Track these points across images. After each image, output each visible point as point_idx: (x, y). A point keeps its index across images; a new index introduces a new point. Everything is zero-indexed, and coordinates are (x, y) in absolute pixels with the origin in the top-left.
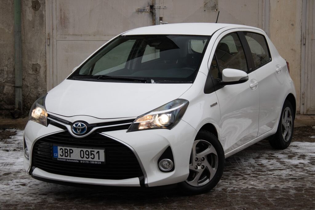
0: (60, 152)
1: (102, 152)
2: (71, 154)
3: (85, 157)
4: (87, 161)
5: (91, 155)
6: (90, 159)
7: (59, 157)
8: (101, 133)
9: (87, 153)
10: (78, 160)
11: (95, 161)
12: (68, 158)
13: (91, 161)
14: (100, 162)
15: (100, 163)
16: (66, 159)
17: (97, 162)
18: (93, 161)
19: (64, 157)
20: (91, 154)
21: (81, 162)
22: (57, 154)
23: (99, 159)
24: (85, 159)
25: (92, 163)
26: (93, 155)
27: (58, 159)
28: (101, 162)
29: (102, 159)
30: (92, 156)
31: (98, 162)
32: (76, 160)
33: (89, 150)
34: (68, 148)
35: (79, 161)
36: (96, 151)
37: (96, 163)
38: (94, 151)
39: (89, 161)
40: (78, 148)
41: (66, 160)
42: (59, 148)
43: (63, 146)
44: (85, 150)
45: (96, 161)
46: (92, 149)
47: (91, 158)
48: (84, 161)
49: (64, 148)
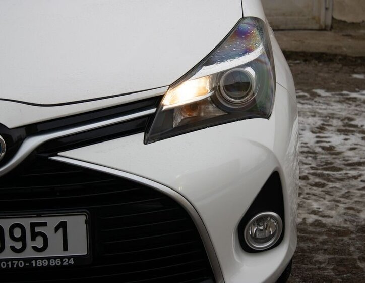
4: (18, 260)
5: (33, 239)
6: (29, 253)
8: (57, 155)
9: (17, 233)
11: (49, 259)
13: (36, 259)
14: (69, 258)
15: (72, 263)
17: (58, 261)
18: (42, 259)
20: (34, 236)
23: (65, 248)
25: (39, 264)
28: (75, 258)
30: (39, 242)
31: (62, 258)
33: (26, 222)
37: (53, 263)
38: (45, 224)
45: (55, 258)
46: (39, 216)
47: (35, 248)
48: (7, 260)
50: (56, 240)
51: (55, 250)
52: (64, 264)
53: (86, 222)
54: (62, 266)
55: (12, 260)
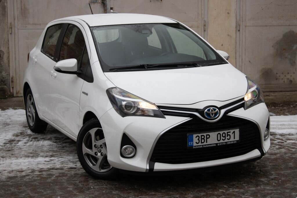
0: (195, 140)
1: (237, 131)
2: (208, 139)
3: (221, 140)
4: (224, 142)
5: (227, 136)
6: (226, 141)
7: (195, 144)
9: (224, 135)
10: (215, 144)
11: (231, 141)
12: (205, 143)
13: (228, 142)
14: (235, 141)
15: (236, 142)
16: (203, 145)
18: (229, 142)
19: (200, 144)
21: (219, 145)
22: (192, 142)
23: (234, 138)
24: (221, 141)
25: (229, 143)
26: (229, 136)
27: (194, 147)
28: (237, 141)
29: (237, 138)
31: (234, 141)
32: (213, 144)
33: (226, 132)
34: (205, 134)
35: (217, 144)
36: (232, 131)
38: (230, 132)
39: (226, 142)
40: (214, 132)
41: (203, 147)
42: (195, 136)
43: (200, 133)
44: (221, 132)
45: (232, 141)
46: (229, 130)
47: (228, 139)
48: (221, 143)
49: (200, 135)
50: (232, 136)
51: (232, 139)
52: (234, 143)
53: (239, 131)
54: (234, 144)
55: (222, 143)
